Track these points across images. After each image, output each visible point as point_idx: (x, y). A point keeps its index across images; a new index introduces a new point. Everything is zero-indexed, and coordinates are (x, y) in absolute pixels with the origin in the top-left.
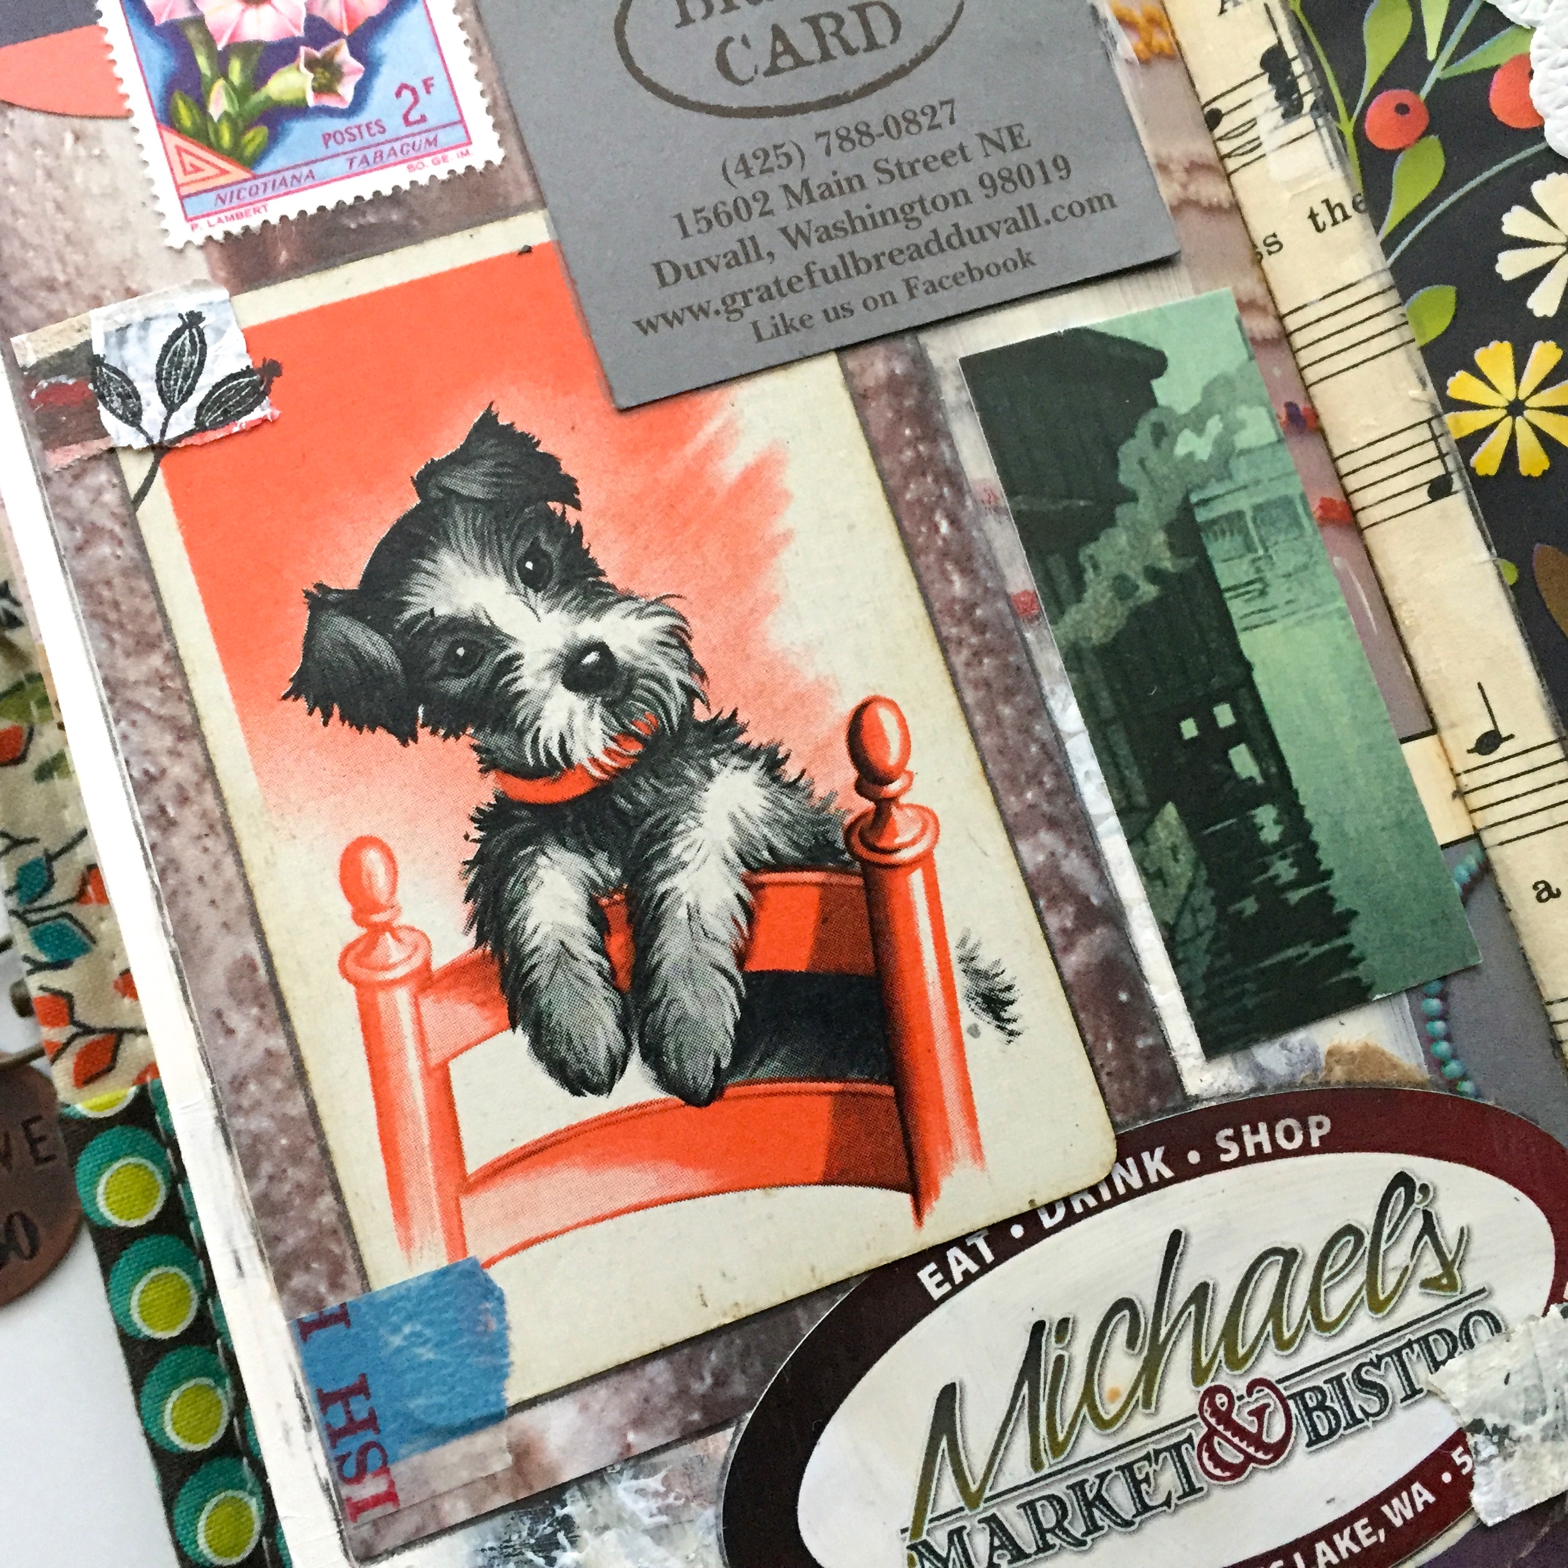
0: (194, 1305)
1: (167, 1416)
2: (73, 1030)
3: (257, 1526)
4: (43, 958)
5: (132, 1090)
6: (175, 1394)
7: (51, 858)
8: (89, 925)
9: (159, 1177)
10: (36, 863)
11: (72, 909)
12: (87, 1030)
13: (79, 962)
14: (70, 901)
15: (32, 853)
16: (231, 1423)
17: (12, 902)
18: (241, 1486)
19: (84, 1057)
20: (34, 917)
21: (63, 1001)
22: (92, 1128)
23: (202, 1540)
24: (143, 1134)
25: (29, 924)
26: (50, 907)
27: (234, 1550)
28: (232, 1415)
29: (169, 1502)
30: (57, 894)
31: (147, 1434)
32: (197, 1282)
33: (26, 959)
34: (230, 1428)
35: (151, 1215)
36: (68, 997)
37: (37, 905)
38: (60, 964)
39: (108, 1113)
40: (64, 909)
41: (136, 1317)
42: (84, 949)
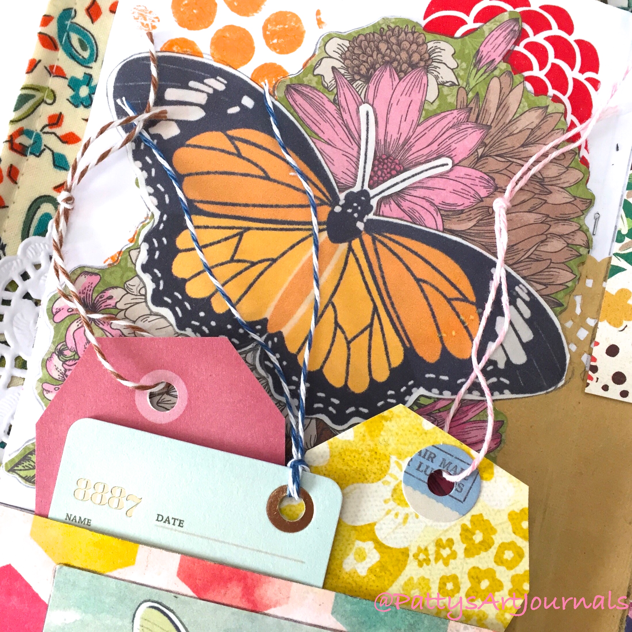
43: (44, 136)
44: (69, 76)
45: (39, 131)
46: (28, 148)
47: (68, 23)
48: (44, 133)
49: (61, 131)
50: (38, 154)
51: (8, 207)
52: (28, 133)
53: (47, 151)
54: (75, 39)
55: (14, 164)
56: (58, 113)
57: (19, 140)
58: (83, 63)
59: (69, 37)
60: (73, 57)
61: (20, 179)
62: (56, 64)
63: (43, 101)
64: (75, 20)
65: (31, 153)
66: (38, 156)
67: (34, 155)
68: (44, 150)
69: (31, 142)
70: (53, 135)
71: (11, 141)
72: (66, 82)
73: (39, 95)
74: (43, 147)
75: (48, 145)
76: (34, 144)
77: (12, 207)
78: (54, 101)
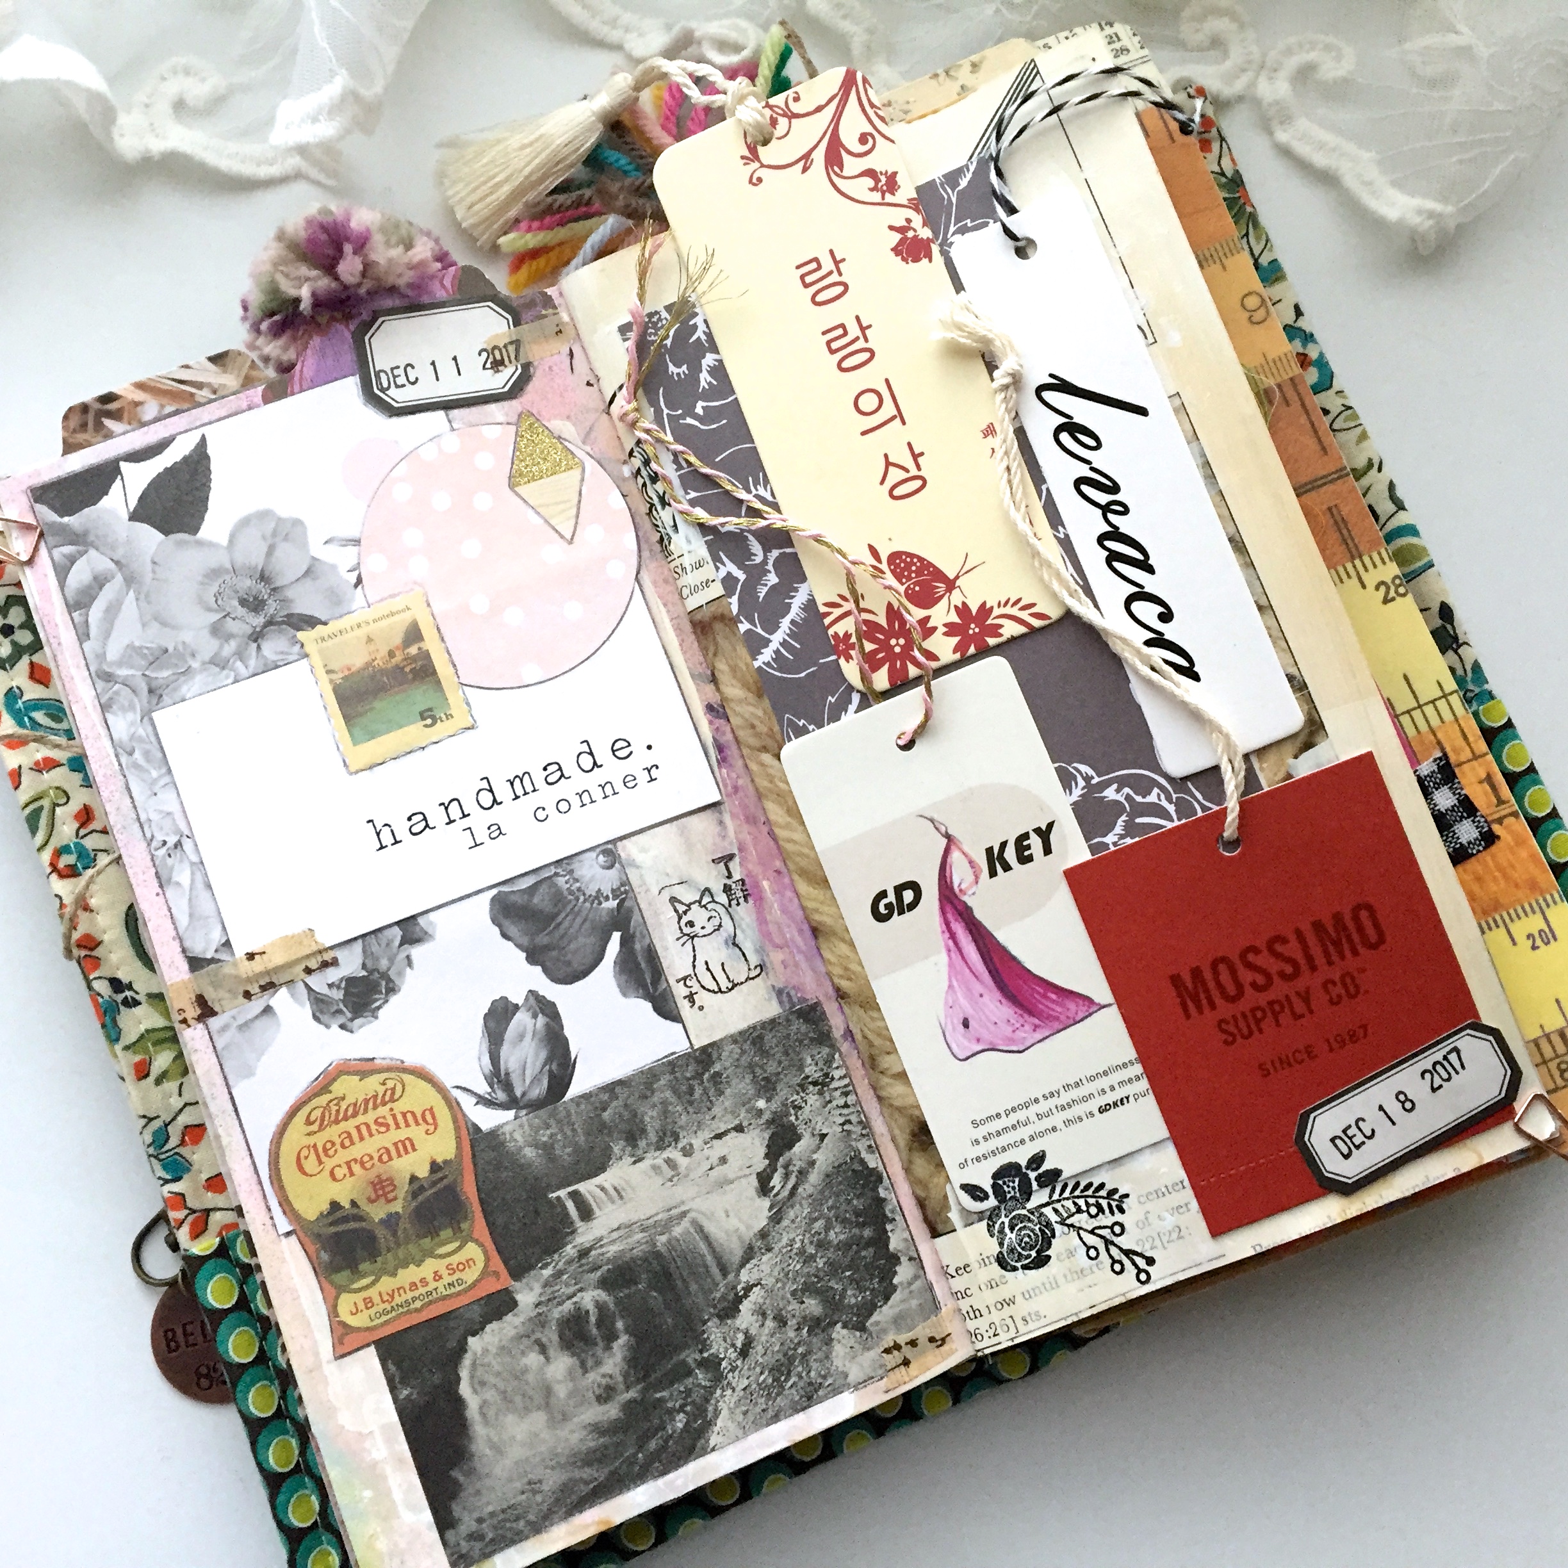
0: (257, 1346)
1: (250, 1400)
2: (187, 1211)
3: (297, 1452)
4: (168, 1177)
5: (218, 1239)
6: (253, 1389)
7: (166, 1125)
8: (188, 1156)
9: (234, 1282)
10: (159, 1130)
12: (194, 1212)
13: (185, 1176)
14: (177, 1146)
15: (157, 1124)
16: (279, 1405)
17: (151, 1150)
18: (286, 1432)
19: (193, 1225)
20: (163, 1157)
21: (181, 1197)
22: (202, 1260)
23: (271, 1461)
24: (225, 1261)
25: (160, 1160)
26: (169, 1151)
27: (286, 1465)
28: (280, 1398)
29: (253, 1444)
30: (172, 1143)
32: (257, 1333)
33: (160, 1178)
35: (234, 1302)
36: (183, 1195)
37: (164, 1150)
38: (177, 1179)
39: (208, 1252)
40: (174, 1151)
42: (188, 1170)
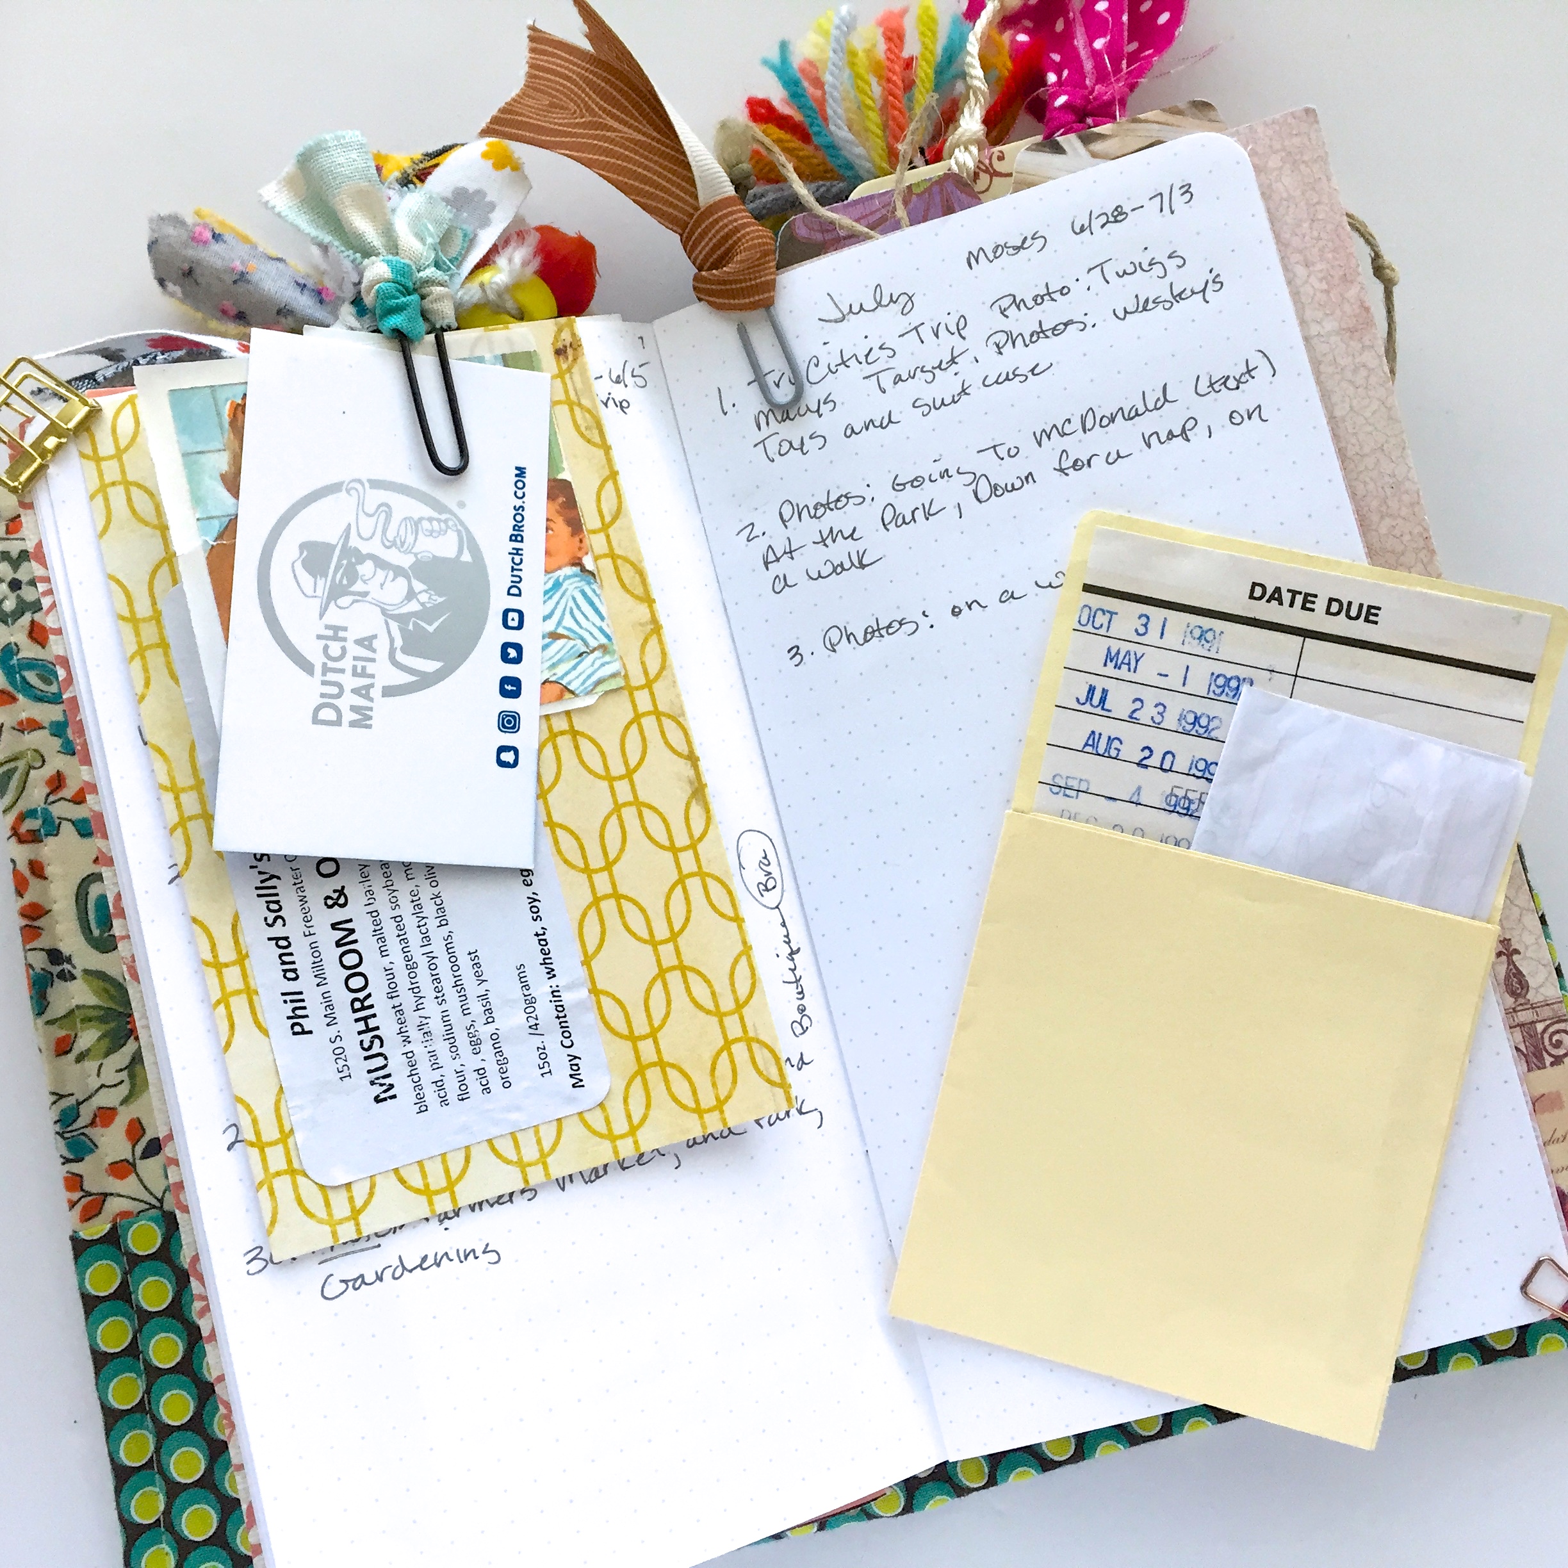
0: (130, 1337)
1: (111, 1391)
2: (82, 1194)
4: (72, 1157)
5: (109, 1226)
6: (115, 1380)
7: (79, 1103)
8: (95, 1138)
9: (118, 1270)
10: (70, 1108)
11: (85, 1131)
12: (90, 1194)
13: (87, 1158)
14: (86, 1127)
15: (71, 1101)
16: (143, 1397)
17: (58, 1128)
18: (144, 1427)
19: (85, 1209)
20: (67, 1135)
21: (79, 1178)
23: (122, 1453)
24: (113, 1247)
25: (64, 1139)
26: (76, 1130)
27: (138, 1460)
29: (108, 1433)
30: (80, 1122)
31: (100, 1398)
33: (62, 1156)
34: (142, 1400)
36: (81, 1176)
37: (70, 1129)
38: (79, 1160)
39: (97, 1238)
40: (81, 1131)
41: (99, 1341)
42: (92, 1151)
43: (51, 808)
44: (46, 725)
45: (43, 805)
46: (39, 830)
47: (14, 661)
48: (50, 804)
49: (68, 792)
50: (55, 831)
51: (50, 911)
52: (32, 813)
53: (65, 824)
54: (31, 677)
55: (32, 857)
56: (54, 772)
57: (23, 829)
58: (56, 699)
59: (23, 678)
60: (40, 699)
61: (49, 871)
62: (24, 716)
63: (31, 767)
64: (20, 656)
65: (46, 835)
66: (56, 835)
67: (51, 835)
68: (60, 823)
69: (39, 822)
70: (62, 802)
71: (15, 832)
72: (46, 732)
73: (21, 764)
74: (57, 821)
75: (63, 816)
76: (44, 822)
77: (55, 907)
78: (44, 761)
